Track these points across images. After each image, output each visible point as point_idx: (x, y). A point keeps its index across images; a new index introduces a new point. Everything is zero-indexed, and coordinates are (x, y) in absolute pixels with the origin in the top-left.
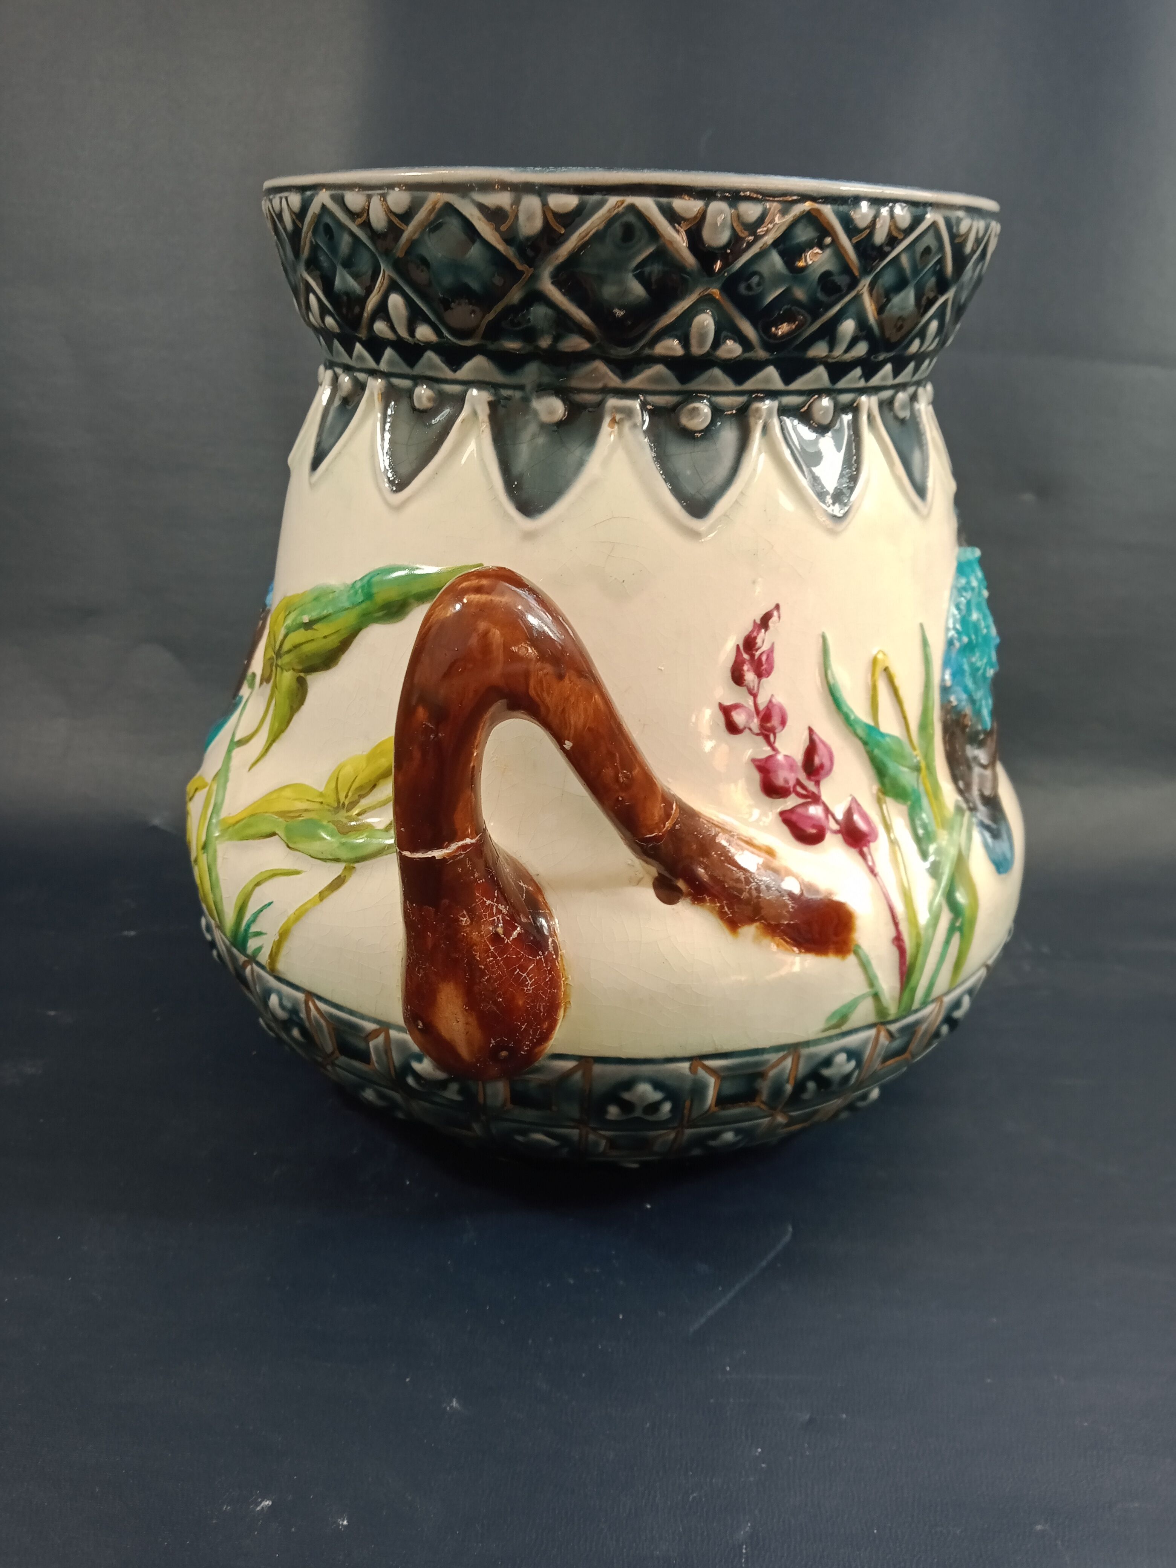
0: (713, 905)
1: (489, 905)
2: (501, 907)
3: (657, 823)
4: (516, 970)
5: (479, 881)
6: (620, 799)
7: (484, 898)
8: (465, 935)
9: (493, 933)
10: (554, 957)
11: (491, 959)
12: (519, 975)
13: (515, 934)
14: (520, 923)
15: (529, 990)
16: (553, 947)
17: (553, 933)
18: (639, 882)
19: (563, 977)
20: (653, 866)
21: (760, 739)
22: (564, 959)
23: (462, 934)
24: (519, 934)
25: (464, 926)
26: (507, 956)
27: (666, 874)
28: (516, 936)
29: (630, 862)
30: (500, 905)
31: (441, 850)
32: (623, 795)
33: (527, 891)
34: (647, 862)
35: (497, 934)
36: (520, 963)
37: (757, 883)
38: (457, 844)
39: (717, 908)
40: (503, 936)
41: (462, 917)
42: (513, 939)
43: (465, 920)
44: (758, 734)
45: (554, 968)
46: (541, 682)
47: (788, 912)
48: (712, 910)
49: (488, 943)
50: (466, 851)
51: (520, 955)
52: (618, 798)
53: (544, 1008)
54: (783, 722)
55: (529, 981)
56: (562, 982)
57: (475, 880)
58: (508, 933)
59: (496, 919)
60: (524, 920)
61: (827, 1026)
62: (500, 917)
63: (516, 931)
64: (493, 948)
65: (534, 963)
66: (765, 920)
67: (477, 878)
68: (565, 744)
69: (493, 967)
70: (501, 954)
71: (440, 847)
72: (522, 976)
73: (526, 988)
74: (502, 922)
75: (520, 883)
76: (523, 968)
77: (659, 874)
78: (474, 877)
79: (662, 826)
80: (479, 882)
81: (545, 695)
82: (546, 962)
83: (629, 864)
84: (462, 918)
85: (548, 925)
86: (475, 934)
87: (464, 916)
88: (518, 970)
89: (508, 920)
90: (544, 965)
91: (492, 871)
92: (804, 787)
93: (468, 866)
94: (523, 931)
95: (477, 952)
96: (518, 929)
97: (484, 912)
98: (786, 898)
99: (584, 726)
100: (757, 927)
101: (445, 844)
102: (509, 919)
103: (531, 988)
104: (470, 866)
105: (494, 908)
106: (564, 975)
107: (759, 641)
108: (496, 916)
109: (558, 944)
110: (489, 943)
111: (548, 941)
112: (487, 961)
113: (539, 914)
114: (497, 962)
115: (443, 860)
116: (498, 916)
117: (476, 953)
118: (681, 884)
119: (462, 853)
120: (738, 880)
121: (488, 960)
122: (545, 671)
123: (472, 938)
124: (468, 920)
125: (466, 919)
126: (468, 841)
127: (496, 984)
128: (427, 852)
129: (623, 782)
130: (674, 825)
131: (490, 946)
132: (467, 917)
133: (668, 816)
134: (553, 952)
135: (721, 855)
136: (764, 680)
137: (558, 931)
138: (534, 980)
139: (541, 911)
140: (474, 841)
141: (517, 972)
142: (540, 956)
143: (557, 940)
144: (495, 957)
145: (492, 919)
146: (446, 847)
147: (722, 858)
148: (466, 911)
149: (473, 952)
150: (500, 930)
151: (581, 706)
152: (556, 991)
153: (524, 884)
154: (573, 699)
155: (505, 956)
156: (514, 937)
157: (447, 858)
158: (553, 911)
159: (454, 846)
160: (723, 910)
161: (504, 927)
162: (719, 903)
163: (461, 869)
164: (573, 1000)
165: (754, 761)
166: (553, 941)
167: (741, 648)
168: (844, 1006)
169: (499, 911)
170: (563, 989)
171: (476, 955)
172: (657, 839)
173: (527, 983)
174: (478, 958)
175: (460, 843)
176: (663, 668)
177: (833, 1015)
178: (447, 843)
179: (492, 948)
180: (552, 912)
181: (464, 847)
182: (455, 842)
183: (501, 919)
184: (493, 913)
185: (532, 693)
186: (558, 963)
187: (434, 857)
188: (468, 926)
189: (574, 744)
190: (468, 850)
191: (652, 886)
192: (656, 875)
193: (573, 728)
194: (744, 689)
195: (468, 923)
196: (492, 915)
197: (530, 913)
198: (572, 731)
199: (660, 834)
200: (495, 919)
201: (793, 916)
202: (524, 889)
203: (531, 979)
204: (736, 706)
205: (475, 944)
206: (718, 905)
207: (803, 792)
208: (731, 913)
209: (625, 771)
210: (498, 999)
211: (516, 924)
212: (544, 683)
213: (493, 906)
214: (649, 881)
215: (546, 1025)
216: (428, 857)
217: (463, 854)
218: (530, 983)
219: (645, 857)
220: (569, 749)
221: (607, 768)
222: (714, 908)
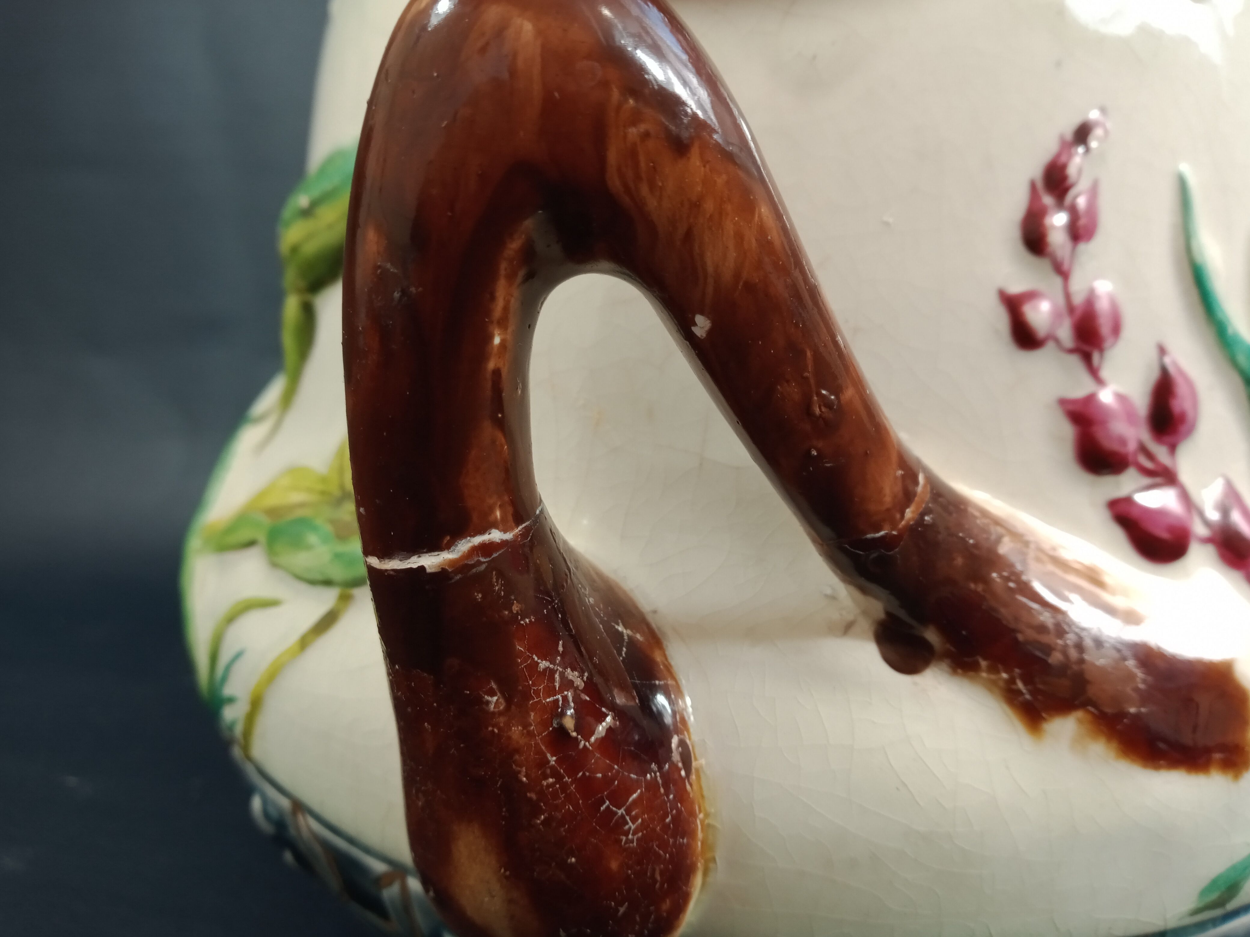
0: (993, 677)
1: (545, 669)
2: (572, 675)
3: (888, 510)
4: (605, 803)
5: (521, 619)
6: (814, 453)
7: (534, 656)
8: (496, 731)
9: (554, 728)
10: (683, 773)
11: (551, 780)
12: (609, 813)
13: (601, 729)
14: (613, 707)
15: (632, 841)
16: (682, 755)
17: (681, 724)
18: (847, 629)
19: (700, 811)
20: (876, 597)
21: (1075, 361)
22: (702, 775)
23: (490, 729)
24: (610, 730)
25: (493, 713)
26: (584, 774)
27: (902, 614)
28: (604, 734)
29: (829, 591)
30: (569, 670)
31: (436, 553)
32: (820, 444)
33: (632, 642)
34: (863, 590)
35: (562, 731)
36: (613, 787)
37: (1077, 634)
38: (469, 541)
39: (1001, 684)
40: (574, 734)
41: (488, 695)
42: (596, 740)
43: (494, 701)
44: (1071, 351)
45: (682, 796)
46: (633, 154)
47: (1136, 690)
48: (991, 686)
49: (543, 748)
50: (490, 556)
51: (611, 771)
52: (809, 452)
53: (661, 874)
54: (1116, 329)
55: (630, 824)
56: (698, 822)
57: (514, 618)
58: (586, 730)
59: (561, 699)
60: (620, 700)
61: (1201, 905)
62: (570, 694)
63: (604, 724)
64: (554, 758)
65: (640, 787)
66: (1095, 705)
67: (517, 614)
68: (695, 324)
69: (555, 795)
70: (572, 770)
71: (435, 547)
72: (616, 813)
73: (624, 838)
74: (572, 704)
75: (616, 627)
76: (618, 799)
77: (888, 614)
78: (511, 611)
79: (898, 516)
80: (522, 622)
81: (644, 190)
82: (666, 785)
83: (826, 596)
84: (487, 698)
85: (672, 710)
86: (516, 731)
87: (493, 694)
88: (607, 803)
89: (586, 700)
90: (662, 790)
91: (553, 601)
92: (1150, 456)
93: (497, 588)
94: (618, 723)
95: (521, 767)
96: (609, 719)
97: (534, 684)
98: (1131, 663)
99: (737, 276)
100: (1080, 721)
101: (445, 542)
102: (588, 699)
103: (635, 837)
104: (500, 589)
105: (557, 676)
106: (702, 809)
107: (1072, 170)
108: (561, 691)
109: (691, 747)
110: (546, 747)
111: (670, 743)
112: (542, 785)
113: (654, 690)
114: (564, 787)
115: (442, 575)
116: (566, 693)
117: (519, 769)
118: (932, 636)
119: (483, 560)
120: (1042, 628)
121: (544, 783)
122: (643, 127)
123: (509, 738)
124: (501, 700)
125: (495, 698)
126: (496, 535)
127: (562, 829)
128: (410, 558)
129: (820, 415)
130: (922, 515)
131: (549, 755)
132: (499, 694)
133: (908, 497)
134: (680, 765)
135: (1008, 579)
136: (1082, 247)
137: (691, 719)
138: (640, 820)
139: (657, 682)
140: (508, 536)
141: (604, 806)
142: (653, 774)
143: (690, 739)
144: (559, 778)
145: (551, 699)
146: (448, 547)
147: (1012, 585)
148: (497, 682)
149: (514, 767)
150: (569, 723)
151: (729, 227)
152: (685, 840)
153: (626, 628)
154: (709, 206)
155: (580, 774)
156: (600, 736)
157: (450, 570)
158: (683, 682)
159: (464, 546)
160: (1014, 687)
161: (578, 717)
162: (1006, 672)
163: (480, 595)
164: (720, 855)
165: (1063, 402)
166: (682, 743)
167: (1040, 185)
168: (1234, 868)
169: (567, 684)
170: (700, 835)
171: (519, 772)
172: (887, 542)
173: (627, 827)
174: (524, 779)
175: (477, 540)
176: (891, 220)
177: (1214, 883)
178: (448, 538)
179: (553, 760)
180: (679, 682)
181: (486, 548)
182: (466, 537)
183: (571, 699)
184: (555, 687)
185: (614, 183)
186: (691, 785)
187: (422, 568)
188: (501, 713)
189: (714, 323)
190: (495, 555)
191: (871, 635)
192: (881, 615)
193: (710, 281)
194: (1044, 264)
195: (501, 708)
196: (551, 691)
197: (635, 686)
198: (710, 290)
199: (895, 533)
200: (557, 700)
201: (1145, 698)
202: (626, 637)
203: (634, 820)
204: (1031, 296)
205: (517, 751)
206: (1005, 675)
207: (1148, 465)
208: (1031, 693)
209: (824, 392)
210: (568, 858)
211: (604, 709)
212: (642, 159)
213: (552, 672)
214: (866, 626)
215: (666, 905)
216: (411, 569)
217: (484, 562)
218: (633, 827)
219: (862, 581)
220: (704, 335)
221: (788, 381)
222: (994, 683)
